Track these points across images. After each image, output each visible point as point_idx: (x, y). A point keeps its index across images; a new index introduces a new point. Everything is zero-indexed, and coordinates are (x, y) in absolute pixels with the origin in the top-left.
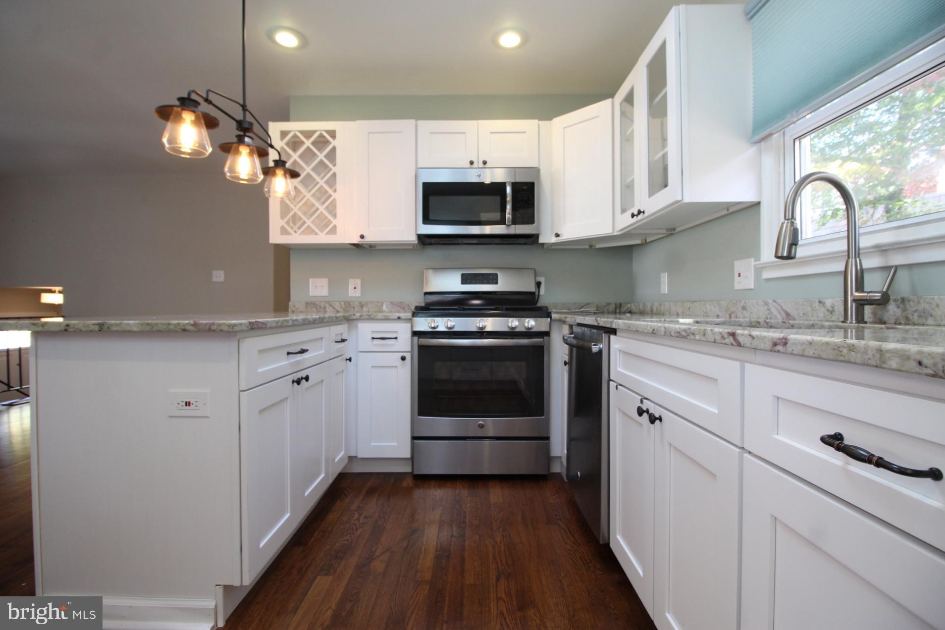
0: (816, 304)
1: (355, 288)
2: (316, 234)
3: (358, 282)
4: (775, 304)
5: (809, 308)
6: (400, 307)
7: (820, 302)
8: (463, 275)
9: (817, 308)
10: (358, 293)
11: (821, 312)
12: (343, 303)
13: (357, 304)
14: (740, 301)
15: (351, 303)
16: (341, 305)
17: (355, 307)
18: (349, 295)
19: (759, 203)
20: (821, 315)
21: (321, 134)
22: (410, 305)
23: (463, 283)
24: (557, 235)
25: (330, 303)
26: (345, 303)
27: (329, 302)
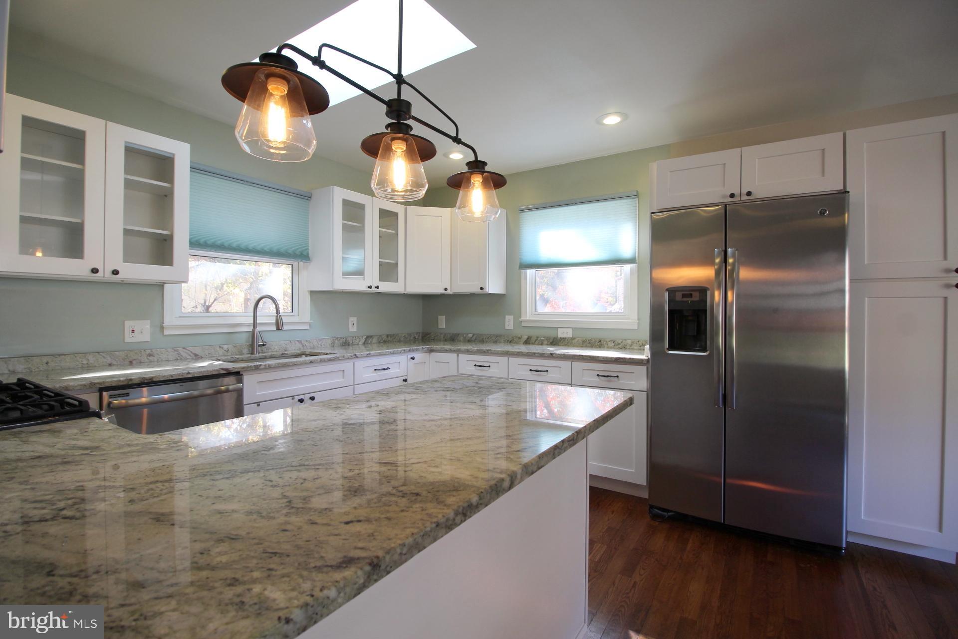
0: (218, 349)
4: (185, 350)
5: (213, 350)
7: (220, 347)
9: (218, 350)
11: (221, 352)
20: (221, 353)
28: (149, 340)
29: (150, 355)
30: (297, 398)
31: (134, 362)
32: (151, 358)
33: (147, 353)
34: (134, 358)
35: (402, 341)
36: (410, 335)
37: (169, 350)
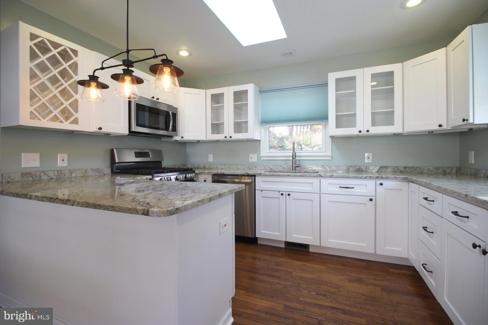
1: (63, 160)
2: (61, 122)
3: (65, 156)
4: (266, 166)
6: (97, 172)
7: (281, 166)
8: (135, 152)
10: (65, 164)
12: (56, 172)
13: (68, 172)
14: (254, 165)
15: (62, 171)
16: (54, 173)
17: (66, 174)
18: (58, 166)
19: (260, 140)
20: (281, 169)
21: (65, 49)
22: (103, 170)
23: (136, 157)
24: (182, 137)
25: (45, 172)
26: (58, 171)
27: (43, 172)
28: (256, 161)
29: (255, 167)
30: (281, 193)
31: (251, 169)
32: (256, 168)
33: (255, 166)
34: (251, 167)
35: (425, 173)
36: (438, 168)
37: (262, 166)
